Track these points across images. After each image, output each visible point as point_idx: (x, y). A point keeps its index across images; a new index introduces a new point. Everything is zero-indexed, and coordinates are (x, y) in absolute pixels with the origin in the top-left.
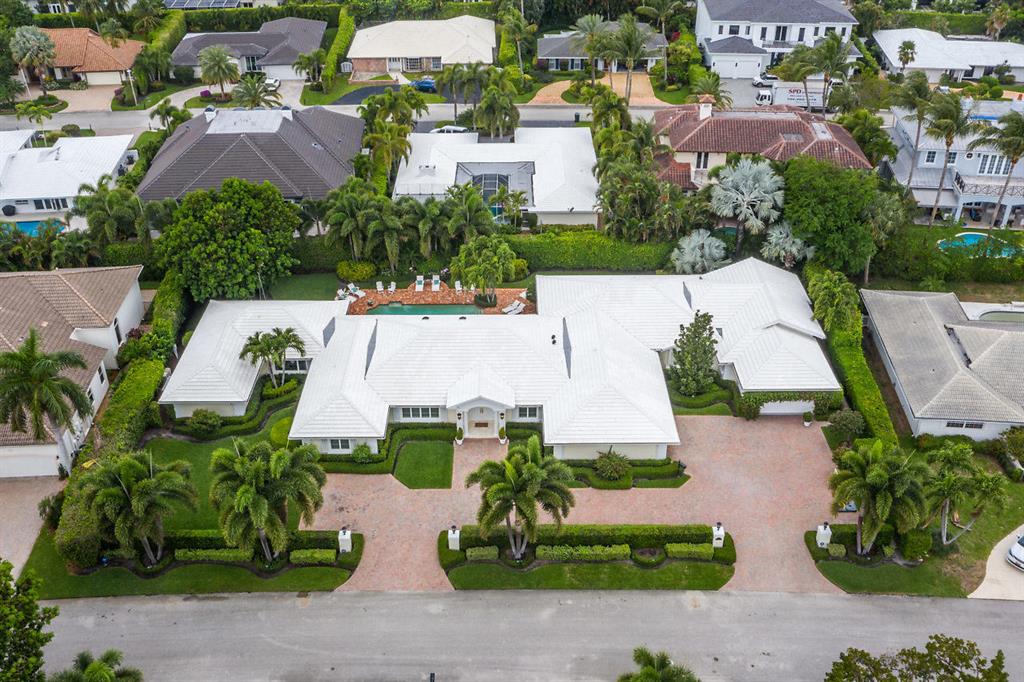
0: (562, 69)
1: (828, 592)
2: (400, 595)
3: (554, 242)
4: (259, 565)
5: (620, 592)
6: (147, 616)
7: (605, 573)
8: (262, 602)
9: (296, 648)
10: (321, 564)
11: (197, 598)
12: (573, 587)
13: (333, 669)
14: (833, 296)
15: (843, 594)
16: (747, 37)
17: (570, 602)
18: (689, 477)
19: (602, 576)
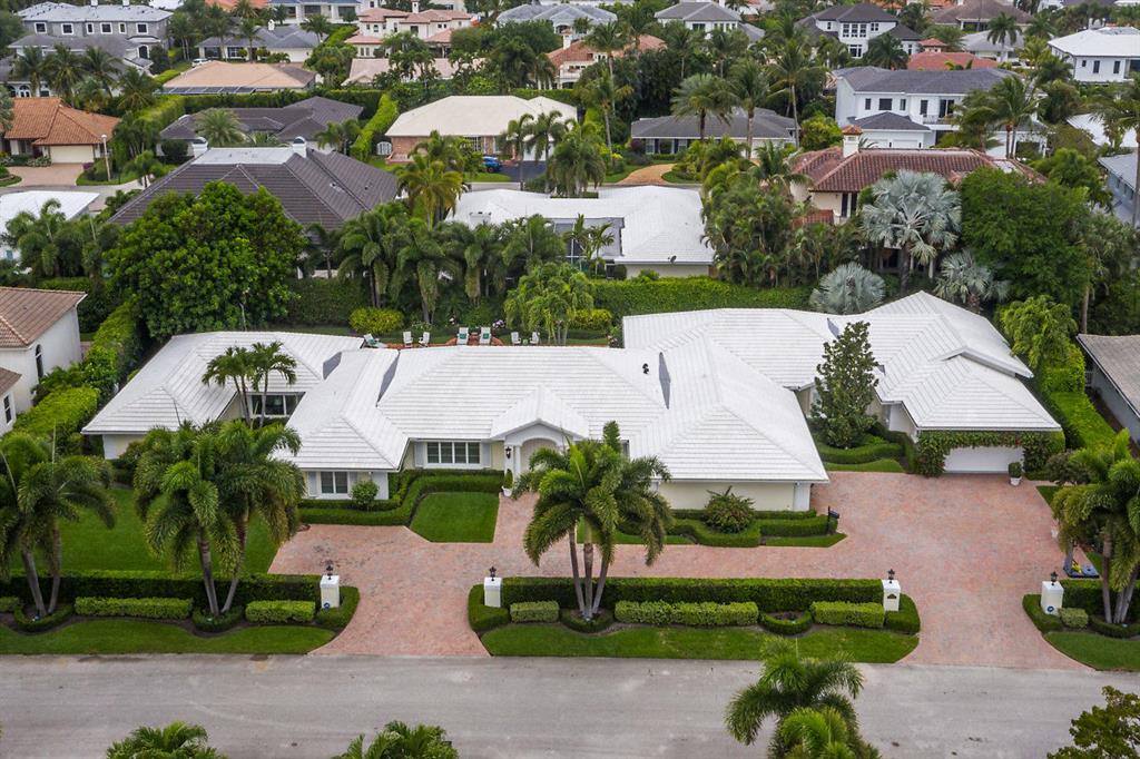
0: (662, 152)
1: (1065, 668)
2: (405, 660)
3: (648, 287)
4: (198, 617)
5: (744, 662)
6: (21, 678)
7: (720, 640)
8: (198, 665)
9: (242, 718)
10: (292, 621)
11: (99, 658)
12: (672, 656)
13: (295, 745)
14: (1040, 321)
15: (1088, 671)
16: (903, 113)
17: (665, 673)
18: (843, 536)
19: (717, 643)
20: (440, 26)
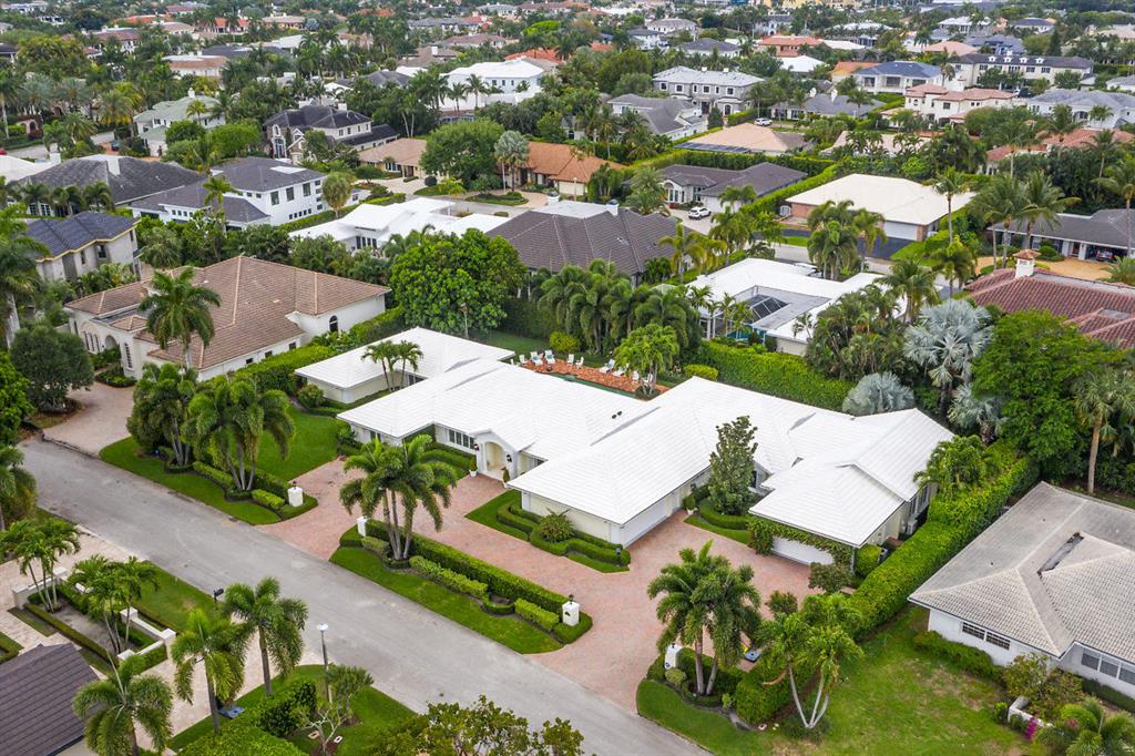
1: (621, 704)
2: (289, 546)
7: (450, 601)
11: (176, 494)
13: (186, 566)
15: (633, 713)
18: (628, 570)
19: (446, 602)
20: (973, 104)
